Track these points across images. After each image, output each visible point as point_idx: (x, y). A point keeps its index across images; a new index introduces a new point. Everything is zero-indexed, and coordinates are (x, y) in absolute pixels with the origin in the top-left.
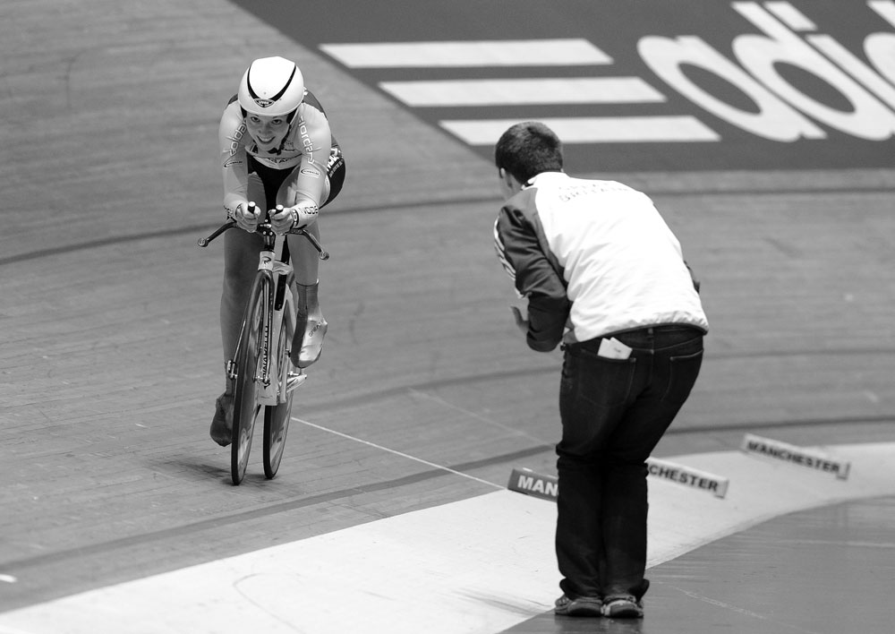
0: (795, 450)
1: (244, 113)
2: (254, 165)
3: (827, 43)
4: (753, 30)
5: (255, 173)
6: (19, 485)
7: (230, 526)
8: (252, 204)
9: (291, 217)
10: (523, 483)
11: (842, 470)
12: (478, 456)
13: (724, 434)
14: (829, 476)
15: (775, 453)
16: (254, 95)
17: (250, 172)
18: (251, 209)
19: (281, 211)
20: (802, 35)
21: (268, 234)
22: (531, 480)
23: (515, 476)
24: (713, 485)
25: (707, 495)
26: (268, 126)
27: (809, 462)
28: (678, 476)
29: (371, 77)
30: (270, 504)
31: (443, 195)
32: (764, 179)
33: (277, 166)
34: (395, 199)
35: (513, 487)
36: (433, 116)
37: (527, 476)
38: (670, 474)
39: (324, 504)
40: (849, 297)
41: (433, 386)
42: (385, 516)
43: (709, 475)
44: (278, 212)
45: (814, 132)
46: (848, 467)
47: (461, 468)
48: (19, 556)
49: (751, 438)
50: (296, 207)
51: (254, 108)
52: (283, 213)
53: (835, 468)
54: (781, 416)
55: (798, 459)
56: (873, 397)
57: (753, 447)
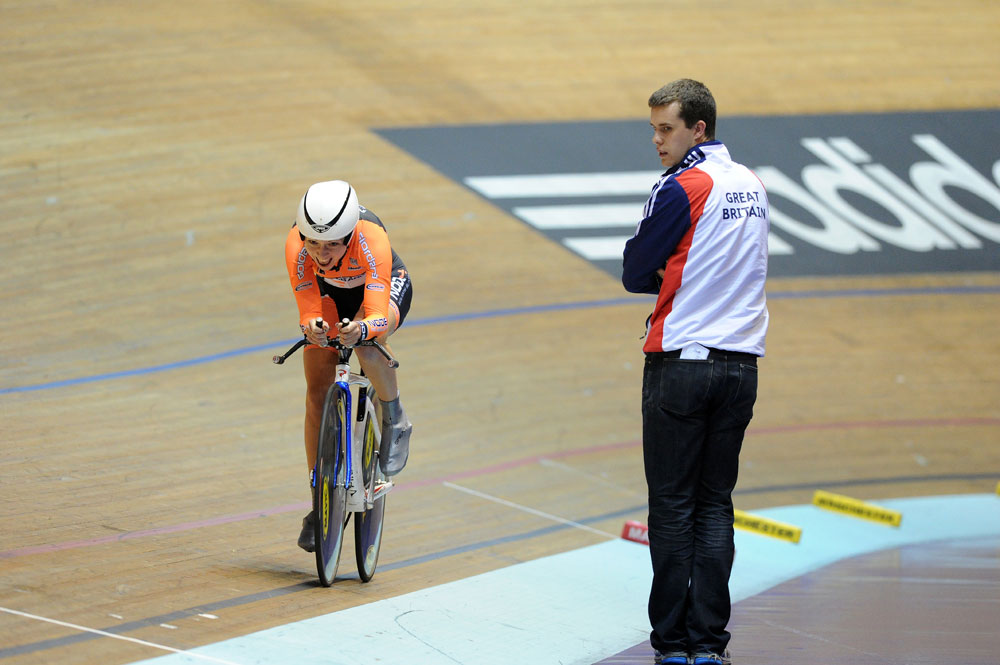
0: (857, 503)
1: (303, 238)
2: (326, 288)
3: (880, 172)
4: (816, 161)
5: (327, 296)
6: (221, 540)
7: (393, 571)
8: (320, 319)
9: (358, 329)
10: (633, 533)
11: (896, 520)
12: (596, 512)
13: (799, 491)
14: (884, 526)
15: (841, 507)
16: (311, 222)
17: (322, 294)
18: (319, 324)
19: (347, 324)
20: (860, 165)
21: (340, 348)
22: (639, 531)
23: (627, 528)
24: (789, 534)
25: (784, 542)
26: (326, 248)
27: (869, 514)
28: (760, 526)
29: (508, 205)
30: (426, 554)
31: (568, 300)
32: (829, 283)
33: (347, 285)
34: (528, 303)
35: (626, 536)
36: (558, 235)
37: (636, 528)
38: (754, 525)
39: (469, 553)
40: (901, 379)
41: (560, 456)
42: (520, 561)
43: (786, 525)
44: (346, 325)
45: (869, 245)
46: (901, 518)
47: (583, 522)
48: (219, 598)
49: (821, 494)
50: (365, 321)
51: (311, 234)
52: (349, 327)
53: (890, 518)
54: (845, 476)
55: (859, 511)
56: (921, 460)
57: (822, 502)
